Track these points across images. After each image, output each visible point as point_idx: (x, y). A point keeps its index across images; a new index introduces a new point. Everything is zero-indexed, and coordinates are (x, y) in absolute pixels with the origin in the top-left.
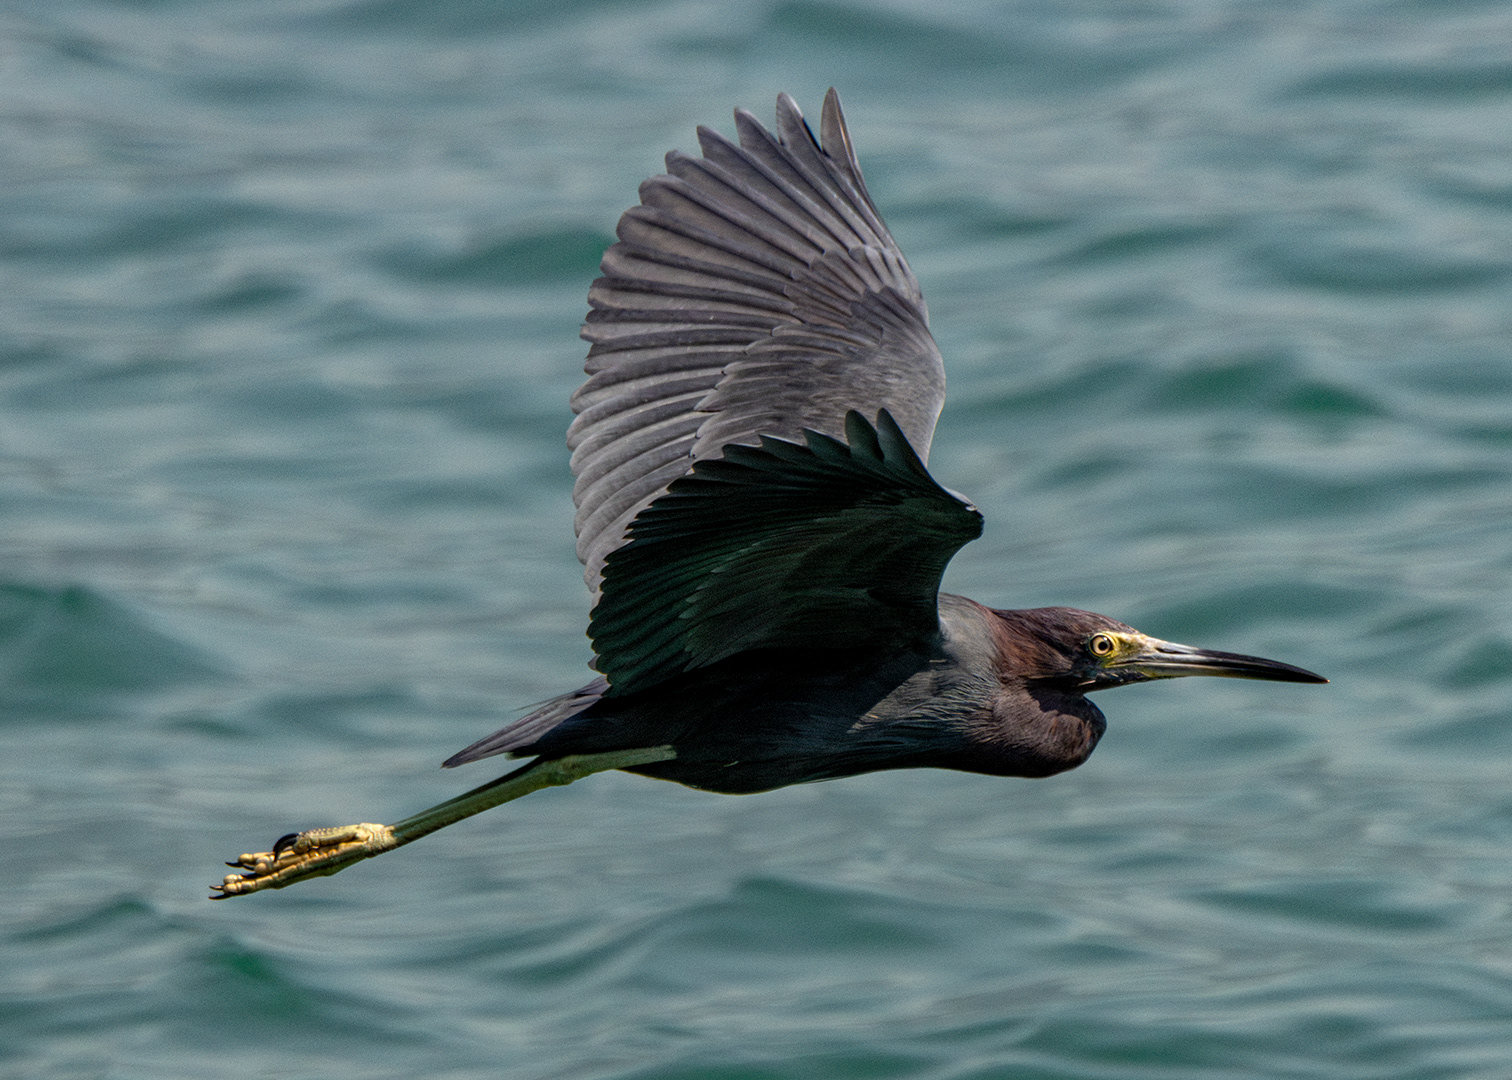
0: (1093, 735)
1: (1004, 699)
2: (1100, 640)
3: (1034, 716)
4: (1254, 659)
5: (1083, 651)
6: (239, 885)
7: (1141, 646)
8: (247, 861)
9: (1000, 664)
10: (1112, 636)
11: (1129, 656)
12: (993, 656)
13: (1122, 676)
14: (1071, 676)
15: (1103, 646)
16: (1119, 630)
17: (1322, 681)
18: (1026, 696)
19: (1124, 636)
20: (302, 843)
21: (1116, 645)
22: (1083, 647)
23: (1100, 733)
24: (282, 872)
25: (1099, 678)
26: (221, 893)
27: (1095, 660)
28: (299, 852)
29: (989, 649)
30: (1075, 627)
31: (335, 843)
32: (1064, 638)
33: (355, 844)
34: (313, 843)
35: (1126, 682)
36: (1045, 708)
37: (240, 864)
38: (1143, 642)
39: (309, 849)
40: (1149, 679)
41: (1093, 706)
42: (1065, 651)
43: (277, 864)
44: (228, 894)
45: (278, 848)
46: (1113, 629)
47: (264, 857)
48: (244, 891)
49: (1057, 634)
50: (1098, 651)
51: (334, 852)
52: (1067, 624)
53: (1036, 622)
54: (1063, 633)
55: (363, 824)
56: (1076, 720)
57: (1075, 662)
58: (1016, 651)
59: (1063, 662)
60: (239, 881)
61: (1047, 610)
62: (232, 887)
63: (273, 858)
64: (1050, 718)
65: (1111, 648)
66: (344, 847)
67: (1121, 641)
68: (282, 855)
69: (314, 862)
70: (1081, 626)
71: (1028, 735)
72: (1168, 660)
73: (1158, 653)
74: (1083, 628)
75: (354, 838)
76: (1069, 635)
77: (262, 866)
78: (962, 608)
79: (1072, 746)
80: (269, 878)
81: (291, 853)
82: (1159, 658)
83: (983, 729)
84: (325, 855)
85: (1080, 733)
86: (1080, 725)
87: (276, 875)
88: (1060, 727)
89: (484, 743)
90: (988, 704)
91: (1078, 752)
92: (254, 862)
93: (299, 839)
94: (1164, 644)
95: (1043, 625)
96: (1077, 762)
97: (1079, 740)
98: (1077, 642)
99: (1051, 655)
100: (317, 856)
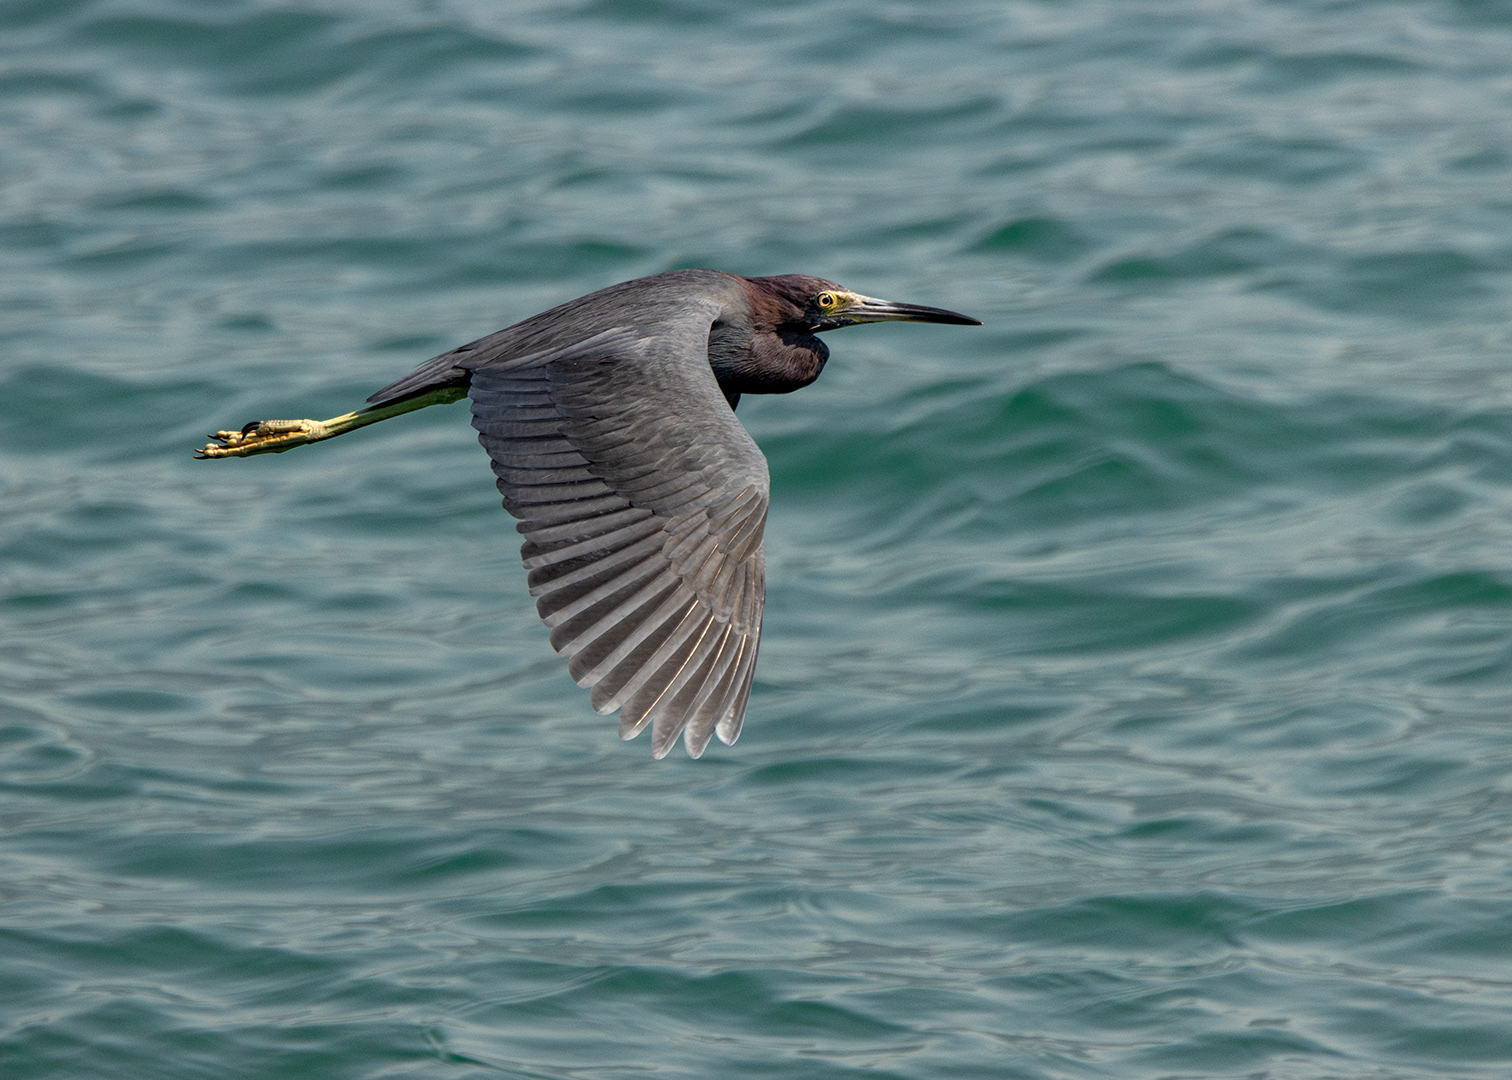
0: (820, 361)
1: (758, 341)
2: (823, 297)
3: (779, 350)
4: (930, 309)
5: (812, 304)
6: (216, 451)
7: (852, 300)
8: (223, 436)
9: (754, 315)
10: (831, 294)
11: (843, 307)
12: (747, 312)
13: (838, 321)
14: (804, 322)
15: (825, 301)
16: (837, 290)
17: (979, 324)
18: (774, 336)
19: (840, 294)
20: (263, 429)
21: (835, 300)
22: (812, 301)
23: (826, 359)
24: (247, 446)
25: (822, 324)
26: (203, 455)
27: (820, 310)
28: (260, 435)
29: (745, 308)
30: (806, 288)
31: (286, 431)
32: (799, 296)
33: (300, 434)
34: (270, 430)
35: (841, 326)
36: (786, 343)
37: (218, 437)
38: (853, 298)
39: (267, 434)
40: (857, 323)
41: (819, 340)
42: (799, 305)
43: (244, 441)
44: (207, 457)
45: (245, 431)
46: (833, 289)
47: (236, 436)
48: (219, 456)
49: (793, 293)
50: (822, 304)
51: (285, 438)
52: (801, 286)
53: (779, 285)
54: (798, 292)
55: (305, 420)
56: (809, 352)
57: (806, 312)
58: (766, 305)
59: (798, 312)
60: (216, 449)
61: (787, 276)
62: (211, 452)
63: (241, 436)
64: (791, 350)
65: (832, 302)
66: (292, 435)
67: (838, 296)
68: (248, 435)
69: (270, 443)
70: (810, 287)
71: (776, 365)
72: (871, 310)
73: (864, 305)
74: (812, 289)
75: (299, 430)
76: (802, 293)
77: (234, 441)
78: (724, 280)
79: (806, 370)
80: (238, 449)
81: (254, 434)
82: (864, 309)
83: (745, 363)
84: (278, 439)
85: (811, 361)
86: (811, 356)
87: (242, 448)
88: (797, 358)
89: (394, 386)
90: (747, 345)
91: (812, 373)
92: (228, 437)
93: (261, 426)
94: (868, 299)
95: (784, 287)
96: (811, 380)
97: (811, 365)
98: (808, 298)
99: (790, 307)
100: (272, 440)
